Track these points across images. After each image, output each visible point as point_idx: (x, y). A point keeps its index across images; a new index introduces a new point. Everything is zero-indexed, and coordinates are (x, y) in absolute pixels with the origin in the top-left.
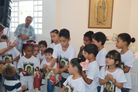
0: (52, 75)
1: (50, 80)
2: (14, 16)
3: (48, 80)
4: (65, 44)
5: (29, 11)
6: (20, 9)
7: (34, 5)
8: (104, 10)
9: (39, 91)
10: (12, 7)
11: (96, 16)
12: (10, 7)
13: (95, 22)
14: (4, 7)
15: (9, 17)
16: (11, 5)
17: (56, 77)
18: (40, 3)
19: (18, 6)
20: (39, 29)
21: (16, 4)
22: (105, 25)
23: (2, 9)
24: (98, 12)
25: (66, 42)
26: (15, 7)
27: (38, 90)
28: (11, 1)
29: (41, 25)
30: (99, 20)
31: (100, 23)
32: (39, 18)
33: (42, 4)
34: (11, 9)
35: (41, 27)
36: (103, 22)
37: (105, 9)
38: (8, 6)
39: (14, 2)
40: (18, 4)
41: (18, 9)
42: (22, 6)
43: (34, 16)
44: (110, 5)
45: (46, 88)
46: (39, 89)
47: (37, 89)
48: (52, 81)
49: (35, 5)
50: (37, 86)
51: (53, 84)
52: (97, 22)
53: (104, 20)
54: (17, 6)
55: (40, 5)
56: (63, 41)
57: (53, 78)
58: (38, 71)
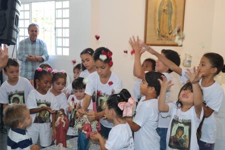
0: (86, 123)
1: (83, 131)
2: (23, 27)
3: (80, 130)
4: (104, 71)
5: (47, 19)
6: (34, 15)
7: (56, 9)
8: (171, 16)
9: (65, 149)
10: (21, 11)
11: (157, 27)
12: (18, 12)
13: (156, 35)
14: (8, 12)
15: (16, 28)
16: (19, 8)
17: (92, 125)
18: (66, 4)
19: (30, 11)
20: (65, 47)
21: (27, 7)
22: (171, 40)
23: (5, 15)
24: (159, 20)
25: (106, 68)
26: (25, 12)
27: (63, 146)
28: (18, 3)
29: (68, 40)
30: (161, 32)
31: (164, 37)
32: (64, 30)
33: (68, 7)
34: (18, 14)
35: (68, 45)
36: (168, 35)
37: (171, 14)
38: (14, 9)
39: (24, 3)
40: (30, 7)
41: (31, 15)
42: (37, 11)
43: (57, 27)
44: (180, 8)
45: (77, 144)
46: (65, 146)
47: (61, 145)
48: (86, 132)
49: (58, 9)
50: (61, 141)
51: (87, 138)
52: (159, 35)
53: (170, 32)
54: (29, 9)
55: (65, 9)
56: (101, 67)
57: (87, 128)
58: (63, 116)
